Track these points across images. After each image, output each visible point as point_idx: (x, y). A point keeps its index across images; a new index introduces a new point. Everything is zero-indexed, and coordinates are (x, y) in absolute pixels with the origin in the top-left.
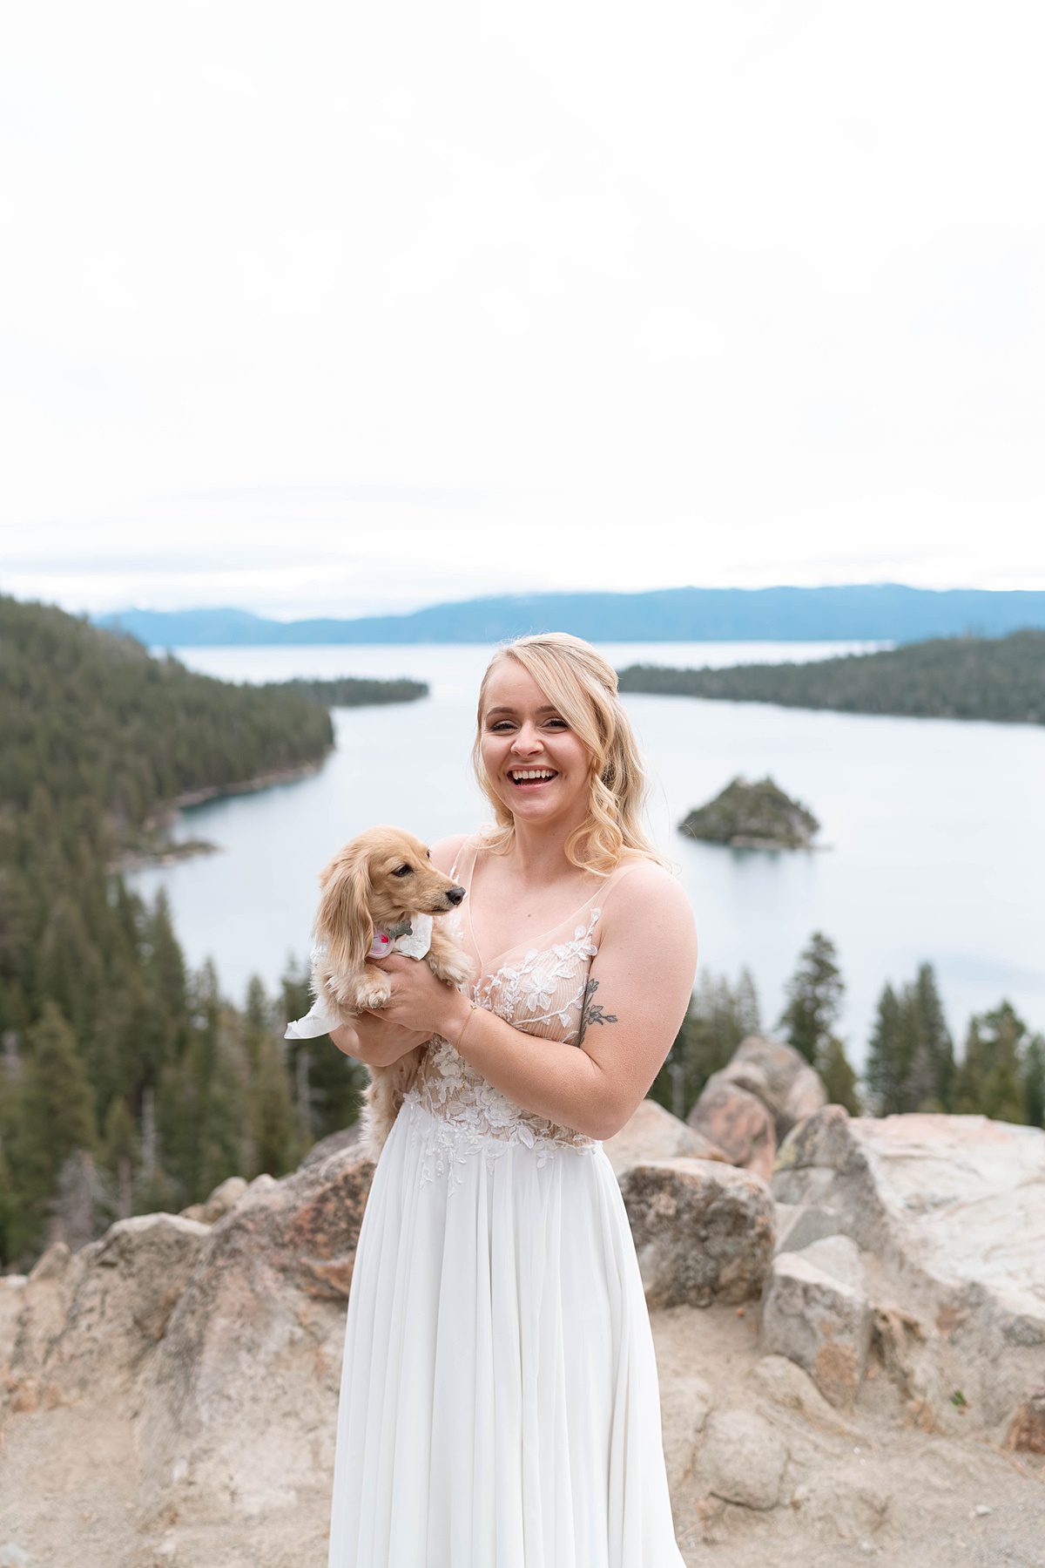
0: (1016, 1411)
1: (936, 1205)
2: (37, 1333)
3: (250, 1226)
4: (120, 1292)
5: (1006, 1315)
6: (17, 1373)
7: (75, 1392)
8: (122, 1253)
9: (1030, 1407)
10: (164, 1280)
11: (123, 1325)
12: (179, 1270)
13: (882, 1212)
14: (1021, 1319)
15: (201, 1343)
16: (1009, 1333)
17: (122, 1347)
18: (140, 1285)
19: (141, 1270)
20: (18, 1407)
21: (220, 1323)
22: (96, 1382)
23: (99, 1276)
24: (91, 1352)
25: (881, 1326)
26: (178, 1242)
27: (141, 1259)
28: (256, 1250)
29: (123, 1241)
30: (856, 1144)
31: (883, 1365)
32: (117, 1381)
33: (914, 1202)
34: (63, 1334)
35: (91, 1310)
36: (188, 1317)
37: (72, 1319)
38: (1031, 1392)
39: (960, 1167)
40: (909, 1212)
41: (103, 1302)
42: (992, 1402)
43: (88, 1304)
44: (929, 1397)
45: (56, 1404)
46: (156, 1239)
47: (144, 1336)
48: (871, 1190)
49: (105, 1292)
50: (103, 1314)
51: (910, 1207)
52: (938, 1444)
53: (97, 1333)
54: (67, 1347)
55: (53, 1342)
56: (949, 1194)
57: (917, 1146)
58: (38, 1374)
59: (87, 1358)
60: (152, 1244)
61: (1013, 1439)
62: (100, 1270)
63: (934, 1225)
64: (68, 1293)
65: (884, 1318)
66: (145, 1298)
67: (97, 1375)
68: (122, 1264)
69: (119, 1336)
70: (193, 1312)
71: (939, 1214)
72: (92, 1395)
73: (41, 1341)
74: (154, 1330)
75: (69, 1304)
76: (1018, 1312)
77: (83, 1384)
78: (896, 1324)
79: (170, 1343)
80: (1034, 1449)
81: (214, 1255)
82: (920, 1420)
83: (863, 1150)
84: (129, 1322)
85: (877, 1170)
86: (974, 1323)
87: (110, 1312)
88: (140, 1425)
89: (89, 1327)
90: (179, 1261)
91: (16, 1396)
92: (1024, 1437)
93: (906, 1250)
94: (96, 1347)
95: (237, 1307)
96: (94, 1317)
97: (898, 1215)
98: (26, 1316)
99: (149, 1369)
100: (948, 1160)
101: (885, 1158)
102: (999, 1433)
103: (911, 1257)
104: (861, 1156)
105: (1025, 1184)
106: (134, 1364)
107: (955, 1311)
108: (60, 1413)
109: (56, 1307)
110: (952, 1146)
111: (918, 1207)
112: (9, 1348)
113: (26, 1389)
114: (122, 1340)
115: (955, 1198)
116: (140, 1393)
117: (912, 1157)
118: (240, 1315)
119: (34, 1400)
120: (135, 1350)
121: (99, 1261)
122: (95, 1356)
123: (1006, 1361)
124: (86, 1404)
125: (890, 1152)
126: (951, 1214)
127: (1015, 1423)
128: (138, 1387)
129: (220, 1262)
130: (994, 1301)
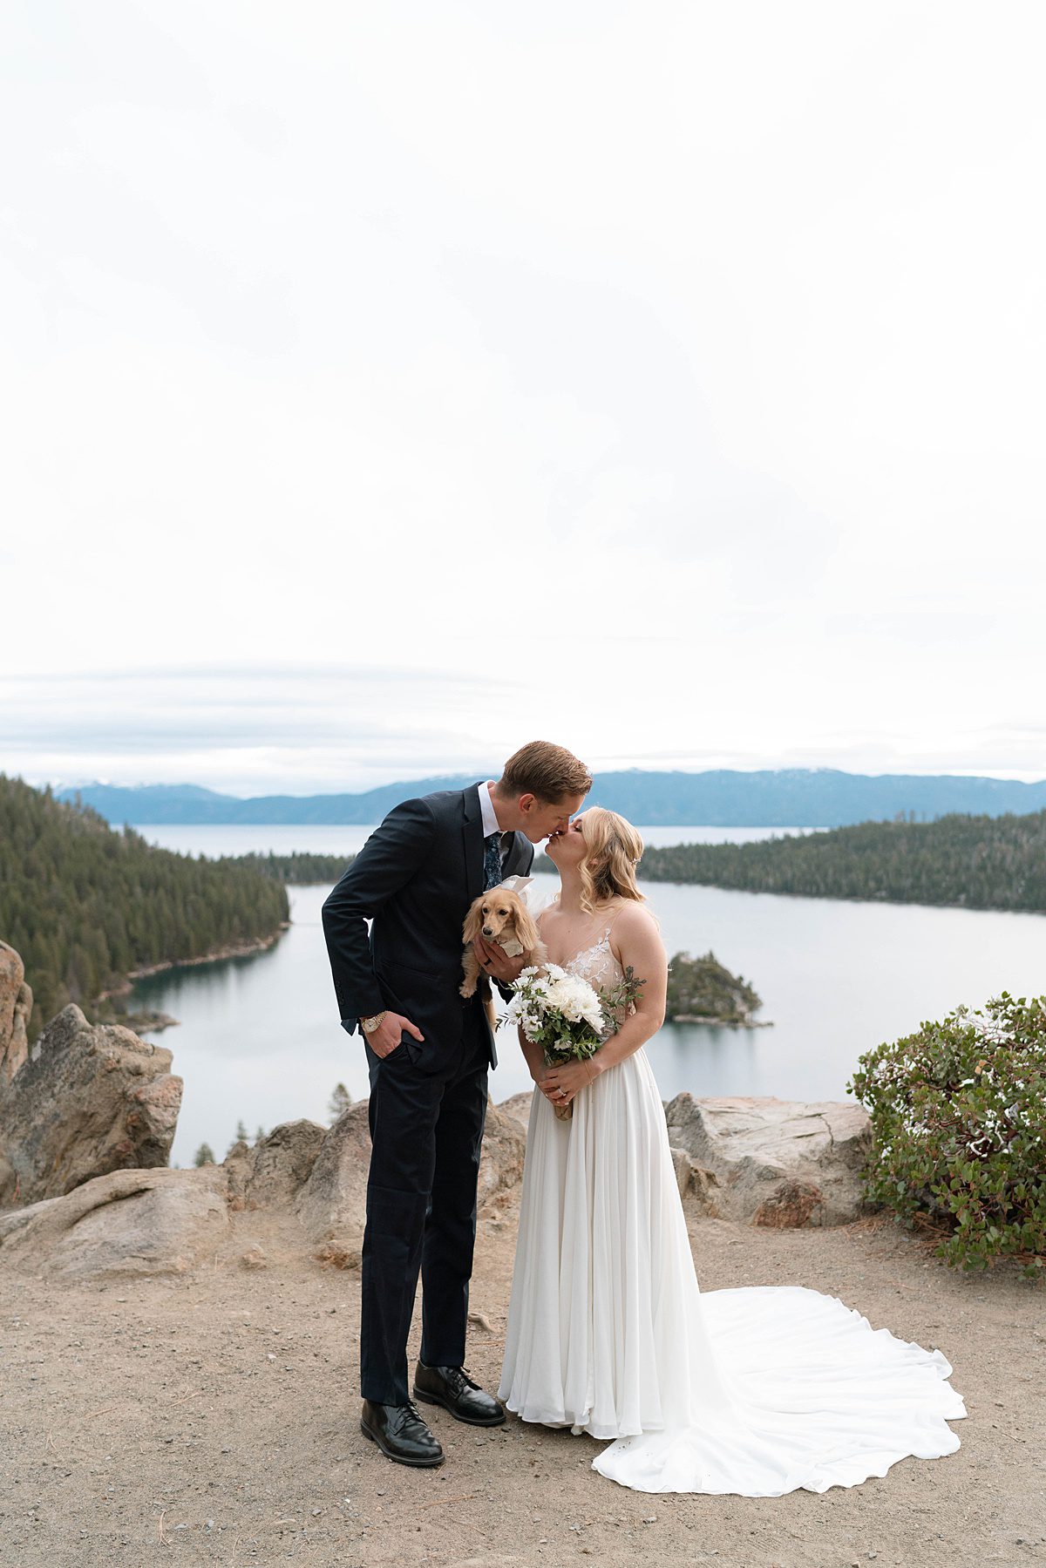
0: (760, 1206)
1: (736, 1133)
2: (239, 1177)
3: (358, 1117)
4: (283, 1156)
5: (759, 1166)
6: (232, 1194)
7: (264, 1203)
8: (283, 1138)
9: (765, 1204)
10: (307, 1151)
11: (287, 1172)
12: (315, 1146)
13: (706, 1136)
14: (766, 1168)
15: (336, 1168)
16: (760, 1175)
17: (287, 1183)
18: (295, 1153)
19: (294, 1145)
20: (235, 1209)
21: (346, 1158)
22: (275, 1198)
23: (269, 1151)
24: (271, 1184)
25: (694, 1174)
26: (314, 1132)
27: (294, 1140)
28: (362, 1128)
29: (284, 1132)
30: (695, 1107)
31: (694, 1193)
32: (285, 1199)
33: (724, 1132)
34: (253, 1178)
35: (269, 1165)
36: (326, 1161)
37: (257, 1170)
38: (767, 1197)
39: (753, 1116)
40: (720, 1136)
41: (274, 1161)
42: (748, 1206)
43: (266, 1164)
44: (715, 1201)
45: (254, 1209)
46: (302, 1130)
47: (297, 1179)
48: (701, 1127)
49: (276, 1157)
50: (275, 1167)
51: (721, 1134)
52: (715, 1220)
53: (271, 1175)
54: (257, 1183)
55: (248, 1182)
56: (745, 1128)
57: (730, 1108)
58: (243, 1195)
59: (269, 1186)
60: (301, 1132)
61: (756, 1220)
62: (270, 1148)
63: (734, 1141)
64: (253, 1161)
65: (696, 1171)
66: (297, 1159)
67: (275, 1195)
68: (283, 1143)
69: (285, 1177)
70: (328, 1159)
71: (738, 1136)
72: (273, 1204)
73: (242, 1181)
74: (303, 1176)
75: (254, 1166)
76: (765, 1164)
77: (268, 1199)
78: (703, 1175)
79: (317, 1175)
80: (767, 1225)
81: (338, 1132)
82: (710, 1212)
83: (699, 1108)
84: (290, 1170)
85: (705, 1117)
86: (745, 1175)
87: (279, 1166)
88: (301, 1216)
89: (268, 1173)
90: (315, 1142)
91: (233, 1203)
92: (762, 1219)
93: (716, 1151)
94: (273, 1182)
95: (354, 1152)
96: (271, 1168)
97: (714, 1137)
98: (231, 1170)
99: (305, 1190)
100: (748, 1113)
101: (711, 1112)
102: (750, 1219)
103: (718, 1154)
104: (698, 1111)
105: (787, 1121)
106: (293, 1192)
107: (736, 1173)
108: (257, 1212)
109: (247, 1167)
110: (752, 1108)
111: (725, 1134)
112: (226, 1183)
113: (238, 1200)
114: (287, 1179)
115: (748, 1129)
116: (300, 1202)
117: (727, 1112)
118: (356, 1156)
119: (243, 1206)
120: (293, 1185)
121: (269, 1144)
122: (273, 1186)
123: (758, 1188)
124: (270, 1209)
125: (714, 1109)
126: (743, 1136)
127: (758, 1212)
128: (299, 1198)
129: (342, 1135)
130: (754, 1162)
